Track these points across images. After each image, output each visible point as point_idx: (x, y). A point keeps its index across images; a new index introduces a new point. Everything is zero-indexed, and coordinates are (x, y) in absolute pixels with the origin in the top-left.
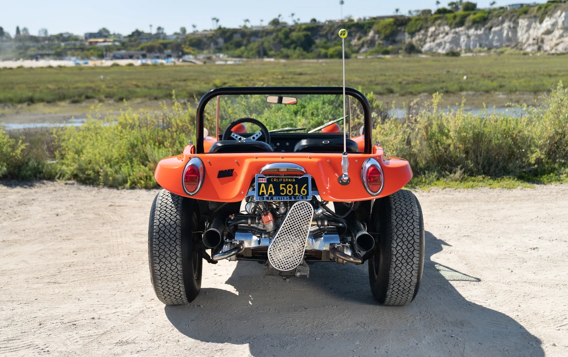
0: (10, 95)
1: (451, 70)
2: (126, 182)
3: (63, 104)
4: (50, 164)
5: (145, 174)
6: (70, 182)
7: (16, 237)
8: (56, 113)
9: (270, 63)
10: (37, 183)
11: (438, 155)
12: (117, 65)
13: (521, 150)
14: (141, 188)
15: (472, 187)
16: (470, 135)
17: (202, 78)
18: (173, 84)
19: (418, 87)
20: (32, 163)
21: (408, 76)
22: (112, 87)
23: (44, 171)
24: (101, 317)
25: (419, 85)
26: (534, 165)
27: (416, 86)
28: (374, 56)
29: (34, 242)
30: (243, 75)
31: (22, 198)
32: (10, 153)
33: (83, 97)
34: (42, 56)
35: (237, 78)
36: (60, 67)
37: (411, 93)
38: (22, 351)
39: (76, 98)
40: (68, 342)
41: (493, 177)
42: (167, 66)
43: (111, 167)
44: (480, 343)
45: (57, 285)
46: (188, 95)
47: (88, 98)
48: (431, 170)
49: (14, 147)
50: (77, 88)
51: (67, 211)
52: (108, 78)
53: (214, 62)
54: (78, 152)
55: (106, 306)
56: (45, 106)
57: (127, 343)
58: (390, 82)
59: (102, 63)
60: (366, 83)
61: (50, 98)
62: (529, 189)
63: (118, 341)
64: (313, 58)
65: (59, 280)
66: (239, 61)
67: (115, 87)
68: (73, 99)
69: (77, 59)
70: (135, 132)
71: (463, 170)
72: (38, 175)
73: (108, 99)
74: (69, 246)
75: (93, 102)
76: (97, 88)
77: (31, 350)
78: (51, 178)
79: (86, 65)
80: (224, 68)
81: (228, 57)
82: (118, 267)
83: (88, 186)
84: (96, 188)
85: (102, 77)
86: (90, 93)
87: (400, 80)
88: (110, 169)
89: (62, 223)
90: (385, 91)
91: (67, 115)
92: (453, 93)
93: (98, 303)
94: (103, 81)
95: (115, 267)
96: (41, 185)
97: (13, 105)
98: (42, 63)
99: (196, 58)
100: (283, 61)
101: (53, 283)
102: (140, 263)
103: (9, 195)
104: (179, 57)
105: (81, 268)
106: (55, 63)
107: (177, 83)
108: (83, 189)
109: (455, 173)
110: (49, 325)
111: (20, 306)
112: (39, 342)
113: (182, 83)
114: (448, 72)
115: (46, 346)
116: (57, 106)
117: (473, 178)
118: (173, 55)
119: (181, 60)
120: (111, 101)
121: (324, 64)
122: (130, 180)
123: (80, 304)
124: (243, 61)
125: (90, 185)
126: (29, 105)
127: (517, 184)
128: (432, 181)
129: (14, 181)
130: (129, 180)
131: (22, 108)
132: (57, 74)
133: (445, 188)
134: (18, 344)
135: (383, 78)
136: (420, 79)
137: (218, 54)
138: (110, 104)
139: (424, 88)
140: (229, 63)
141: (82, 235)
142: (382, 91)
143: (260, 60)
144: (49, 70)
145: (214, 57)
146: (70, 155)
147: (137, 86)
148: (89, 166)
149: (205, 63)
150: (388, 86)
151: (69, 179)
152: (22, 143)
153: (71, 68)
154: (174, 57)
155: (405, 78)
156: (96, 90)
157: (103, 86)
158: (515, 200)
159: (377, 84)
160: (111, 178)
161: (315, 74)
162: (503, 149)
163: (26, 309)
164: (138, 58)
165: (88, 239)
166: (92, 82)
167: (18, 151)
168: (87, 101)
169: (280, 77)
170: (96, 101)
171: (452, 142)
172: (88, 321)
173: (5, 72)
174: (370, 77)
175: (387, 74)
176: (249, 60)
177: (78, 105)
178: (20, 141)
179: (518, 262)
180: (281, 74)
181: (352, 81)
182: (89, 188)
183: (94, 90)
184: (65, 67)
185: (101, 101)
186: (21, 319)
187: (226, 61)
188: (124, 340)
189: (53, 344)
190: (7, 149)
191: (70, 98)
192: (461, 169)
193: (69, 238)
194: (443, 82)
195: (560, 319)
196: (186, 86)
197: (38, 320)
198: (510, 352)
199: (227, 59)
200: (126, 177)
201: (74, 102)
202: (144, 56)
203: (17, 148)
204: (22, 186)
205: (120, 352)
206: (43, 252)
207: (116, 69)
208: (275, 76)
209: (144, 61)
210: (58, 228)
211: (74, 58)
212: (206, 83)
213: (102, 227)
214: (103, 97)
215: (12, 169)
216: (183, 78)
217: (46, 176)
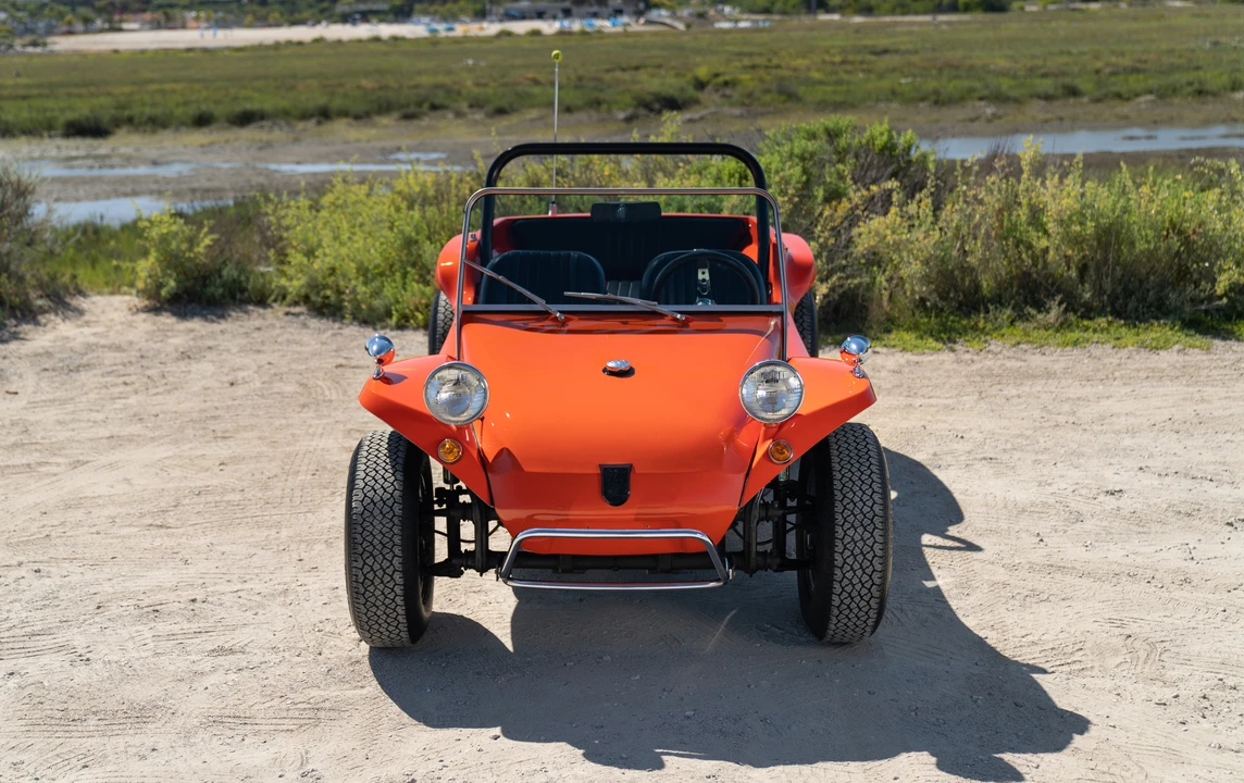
0: (284, 104)
1: (1223, 40)
2: (389, 315)
3: (385, 120)
4: (263, 274)
5: (423, 301)
6: (297, 310)
7: (136, 429)
8: (369, 141)
9: (828, 24)
10: (234, 310)
11: (1018, 271)
12: (509, 34)
13: (1201, 264)
14: (416, 329)
15: (1075, 343)
16: (1088, 232)
17: (673, 63)
18: (608, 77)
19: (1135, 82)
20: (229, 272)
21: (1122, 54)
22: (485, 85)
23: (249, 287)
24: (210, 599)
25: (1141, 76)
26: (1220, 298)
27: (1132, 78)
28: (1063, 6)
29: (162, 441)
30: (760, 54)
31: (191, 343)
32: (184, 252)
33: (426, 106)
34: (365, 17)
35: (746, 62)
36: (395, 39)
37: (1119, 96)
38: (46, 656)
39: (412, 109)
40: (130, 644)
41: (1129, 322)
42: (611, 35)
43: (365, 283)
44: (869, 693)
45: (163, 531)
46: (635, 103)
47: (434, 107)
48: (1002, 305)
49: (192, 241)
50: (417, 86)
51: (256, 375)
52: (483, 64)
53: (712, 23)
54: (310, 253)
55: (227, 577)
56: (350, 125)
57: (232, 651)
58: (1076, 69)
59: (482, 29)
60: (1021, 73)
61: (360, 108)
62: (1196, 350)
63: (216, 646)
64: (926, 12)
65: (171, 521)
66: (764, 21)
67: (492, 84)
68: (406, 111)
69: (432, 20)
70: (416, 214)
71: (1064, 306)
72: (238, 296)
73: (474, 110)
74: (221, 450)
75: (444, 117)
76: (456, 87)
77: (60, 657)
78: (262, 301)
79: (451, 34)
80: (728, 37)
81: (742, 12)
82: (283, 500)
83: (324, 321)
84: (337, 325)
85: (470, 62)
86: (440, 98)
87: (1099, 64)
88: (364, 289)
89: (230, 403)
90: (1060, 92)
91: (389, 144)
92: (1215, 95)
93: (217, 571)
94: (470, 70)
95: (279, 500)
96: (241, 314)
97: (289, 124)
98: (363, 31)
99: (674, 16)
100: (858, 19)
101: (157, 526)
102: (327, 492)
103: (172, 337)
104: (639, 14)
105: (218, 498)
106: (386, 30)
107: (619, 74)
108: (312, 326)
109: (1048, 312)
110: (114, 610)
111: (81, 570)
112: (80, 642)
113: (627, 76)
114: (1216, 43)
115: (90, 649)
116: (374, 126)
117: (1086, 323)
118: (626, 9)
119: (642, 20)
120: (479, 116)
121: (944, 27)
122: (397, 311)
123: (184, 572)
124: (774, 20)
125: (328, 318)
126: (319, 123)
127: (1176, 339)
128: (1001, 327)
129: (194, 305)
130: (394, 312)
131: (305, 130)
132: (385, 54)
133: (1019, 343)
134: (44, 643)
135: (1064, 59)
136: (1145, 62)
137: (720, 7)
138: (476, 122)
139: (1152, 83)
140: (743, 25)
141: (252, 430)
142: (1051, 91)
143: (811, 17)
144: (373, 46)
145: (712, 12)
146: (296, 258)
147: (536, 82)
148: (330, 280)
149: (688, 26)
150: (1067, 80)
151: (296, 304)
152: (206, 235)
153: (416, 41)
154: (629, 14)
155: (1113, 59)
156: (452, 92)
157: (469, 83)
158: (1148, 377)
159: (1045, 76)
160: (364, 307)
161: (916, 52)
162: (1159, 261)
163: (90, 576)
164: (555, 18)
165: (260, 438)
166: (449, 72)
167: (200, 249)
168: (433, 114)
169: (838, 59)
170: (450, 115)
171: (1050, 244)
172: (182, 606)
173: (287, 52)
174: (1033, 57)
175: (1075, 51)
176: (786, 18)
177: (415, 122)
178: (206, 229)
179: (1065, 520)
180: (843, 51)
181: (992, 67)
182: (323, 323)
183: (448, 91)
184: (403, 39)
185: (459, 114)
186: (71, 595)
187: (737, 21)
188: (226, 646)
189: (101, 647)
190: (178, 247)
191: (401, 107)
192: (1060, 304)
193: (227, 435)
194: (1198, 68)
195: (1069, 650)
196: (634, 82)
197: (98, 599)
198: (919, 714)
199: (739, 16)
200: (391, 304)
201: (408, 117)
202: (567, 13)
203: (198, 245)
204: (204, 318)
205: (207, 669)
206: (167, 462)
207: (505, 42)
208: (827, 58)
209: (566, 23)
210: (218, 413)
211: (426, 20)
212: (677, 75)
213: (300, 412)
214: (464, 106)
215: (189, 284)
216: (635, 62)
217: (254, 299)
